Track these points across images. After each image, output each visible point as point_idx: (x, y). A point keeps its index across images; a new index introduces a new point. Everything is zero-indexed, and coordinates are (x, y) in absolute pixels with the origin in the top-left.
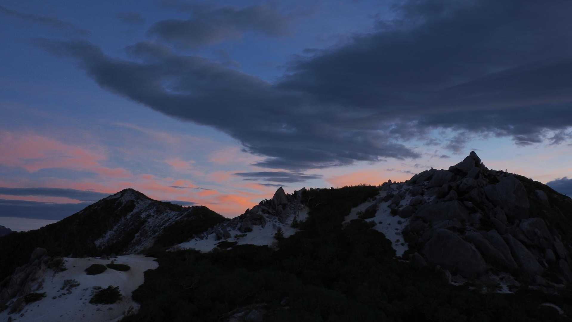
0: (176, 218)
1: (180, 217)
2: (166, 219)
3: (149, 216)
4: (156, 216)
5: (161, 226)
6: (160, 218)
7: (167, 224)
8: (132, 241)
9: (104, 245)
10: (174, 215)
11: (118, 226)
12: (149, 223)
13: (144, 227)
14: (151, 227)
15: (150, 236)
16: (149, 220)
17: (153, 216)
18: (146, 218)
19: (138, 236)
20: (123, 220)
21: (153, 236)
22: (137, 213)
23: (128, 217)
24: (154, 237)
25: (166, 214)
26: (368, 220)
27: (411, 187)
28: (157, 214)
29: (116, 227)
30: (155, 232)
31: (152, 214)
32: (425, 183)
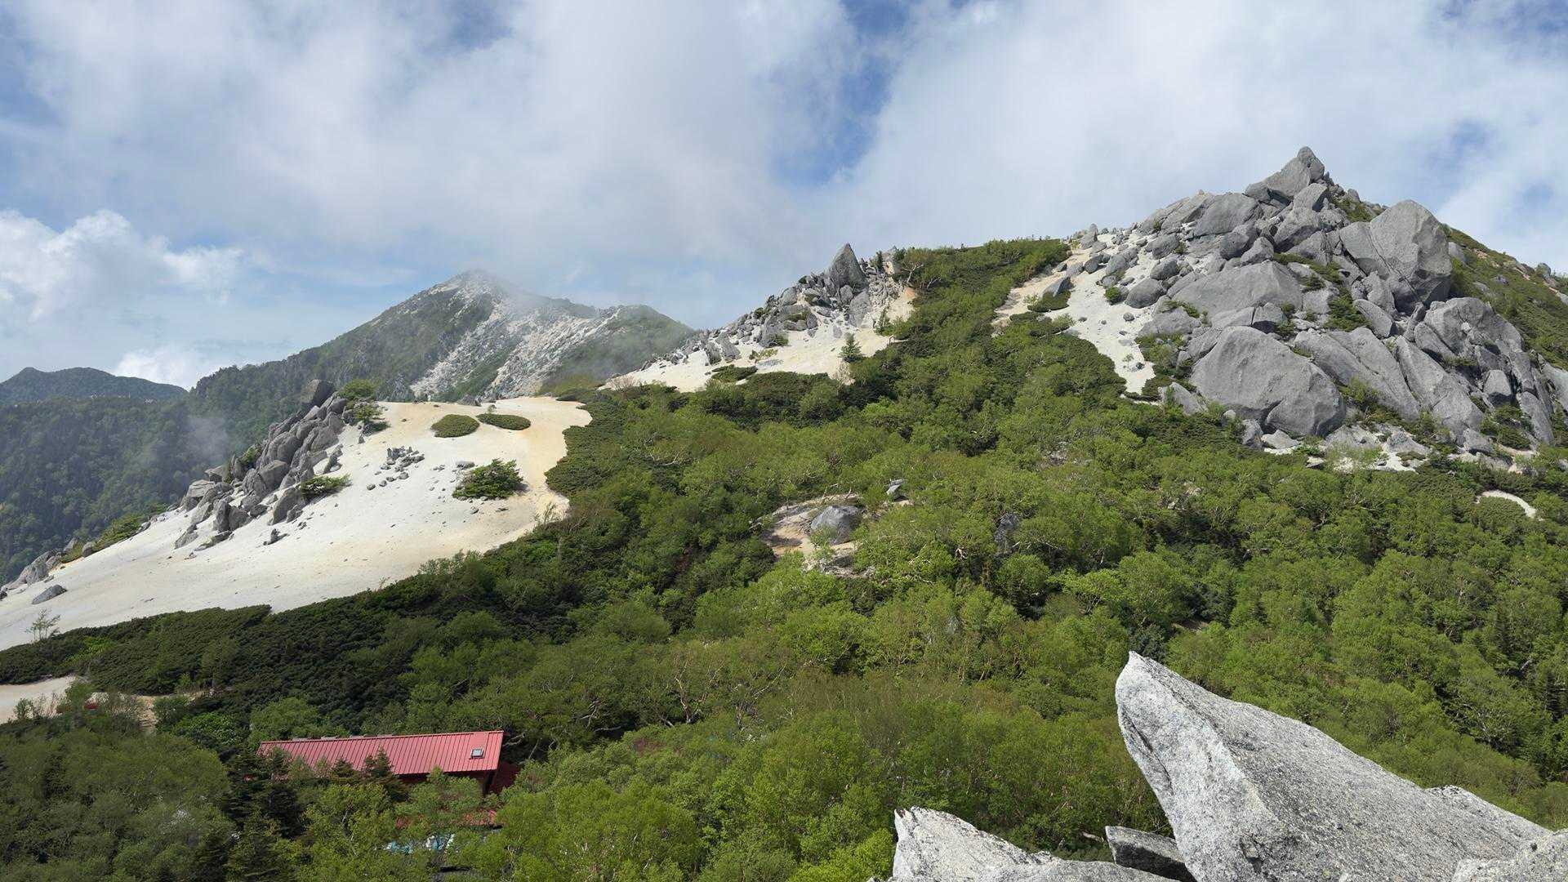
0: (586, 332)
1: (594, 331)
2: (563, 334)
3: (525, 329)
4: (539, 328)
5: (554, 350)
6: (549, 332)
7: (567, 346)
8: (493, 383)
9: (431, 392)
10: (582, 326)
11: (459, 352)
12: (526, 343)
13: (516, 353)
14: (532, 352)
15: (532, 371)
16: (527, 338)
17: (534, 329)
18: (518, 332)
19: (504, 373)
20: (468, 338)
21: (539, 371)
22: (497, 322)
23: (480, 331)
24: (542, 373)
25: (561, 324)
26: (1053, 315)
27: (1149, 238)
28: (543, 324)
29: (455, 354)
30: (541, 364)
31: (532, 325)
32: (1185, 226)
